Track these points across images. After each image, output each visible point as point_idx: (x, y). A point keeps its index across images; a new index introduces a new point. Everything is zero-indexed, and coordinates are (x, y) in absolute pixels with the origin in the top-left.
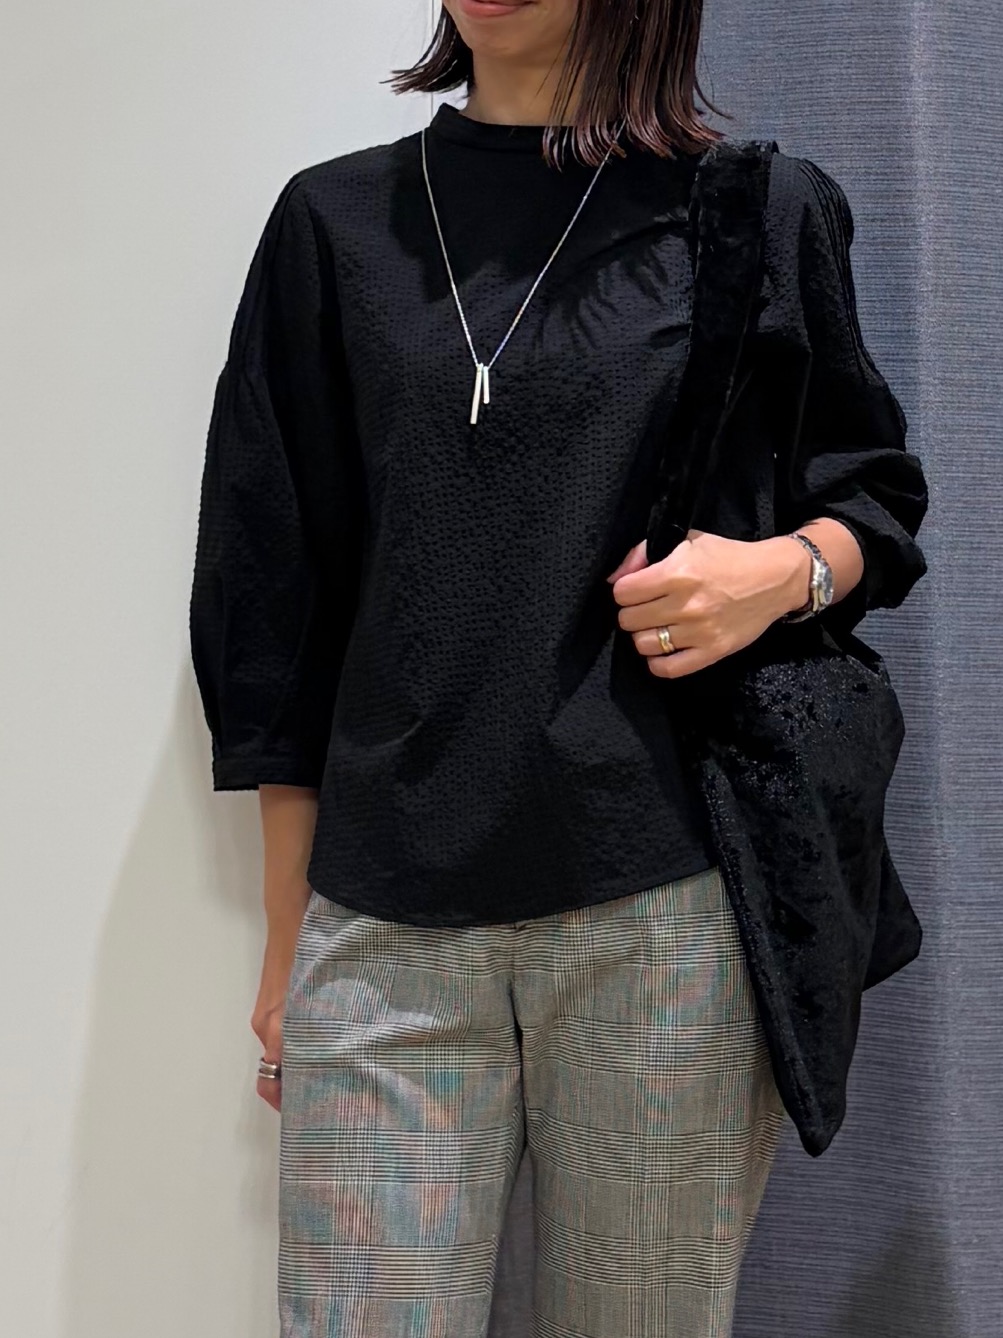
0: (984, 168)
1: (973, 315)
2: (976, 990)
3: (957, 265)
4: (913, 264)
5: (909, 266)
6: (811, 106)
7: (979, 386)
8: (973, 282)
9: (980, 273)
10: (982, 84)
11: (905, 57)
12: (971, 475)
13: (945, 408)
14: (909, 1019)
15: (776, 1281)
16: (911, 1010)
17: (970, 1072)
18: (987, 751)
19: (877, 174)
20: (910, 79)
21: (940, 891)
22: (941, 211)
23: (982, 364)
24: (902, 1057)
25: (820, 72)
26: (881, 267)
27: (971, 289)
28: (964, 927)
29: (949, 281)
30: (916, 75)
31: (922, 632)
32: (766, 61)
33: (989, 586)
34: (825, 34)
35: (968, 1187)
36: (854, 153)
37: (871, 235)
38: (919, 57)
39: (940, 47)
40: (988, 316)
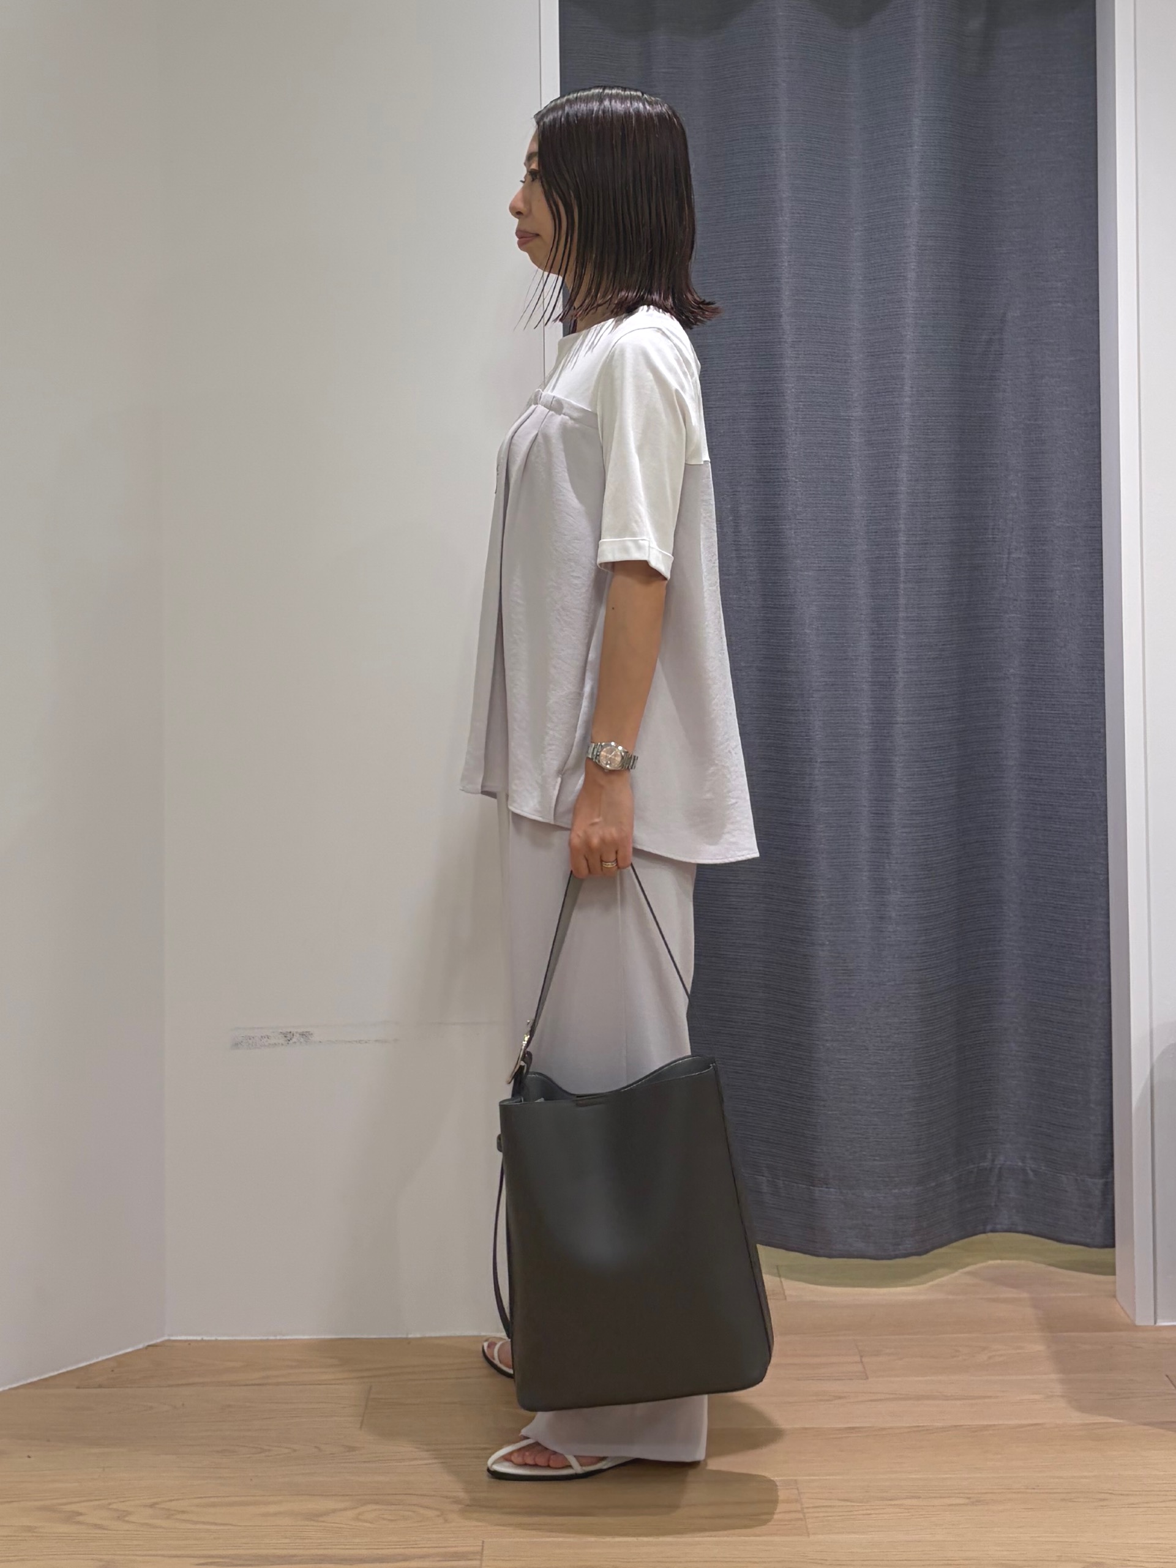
3: (808, 416)
4: (783, 416)
5: (781, 418)
6: (729, 332)
8: (818, 425)
9: (822, 420)
12: (818, 530)
27: (817, 429)
30: (783, 313)
39: (796, 298)
40: (827, 444)
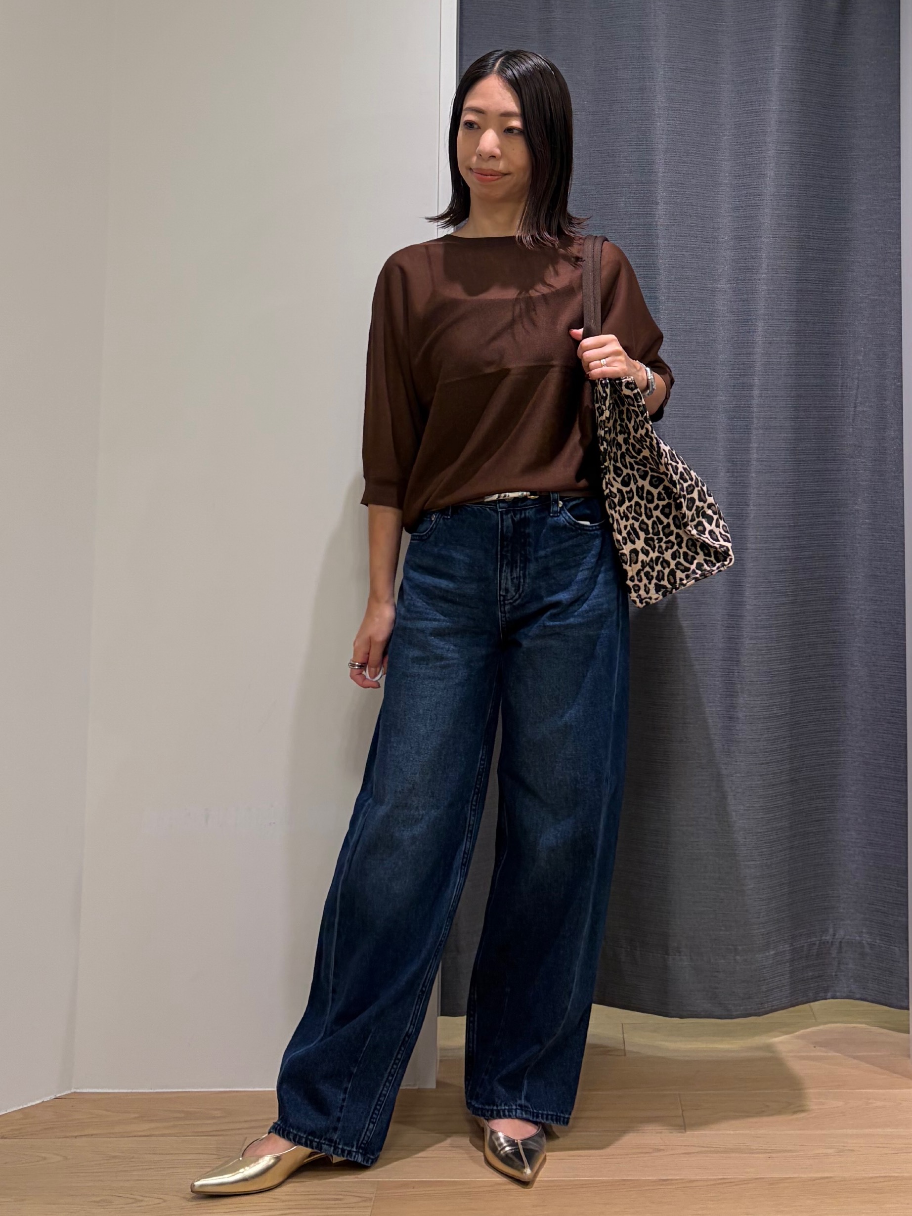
7: (689, 342)
10: (693, 205)
11: (655, 193)
19: (642, 246)
20: (657, 204)
22: (670, 263)
25: (616, 200)
29: (674, 295)
30: (659, 201)
38: (661, 193)
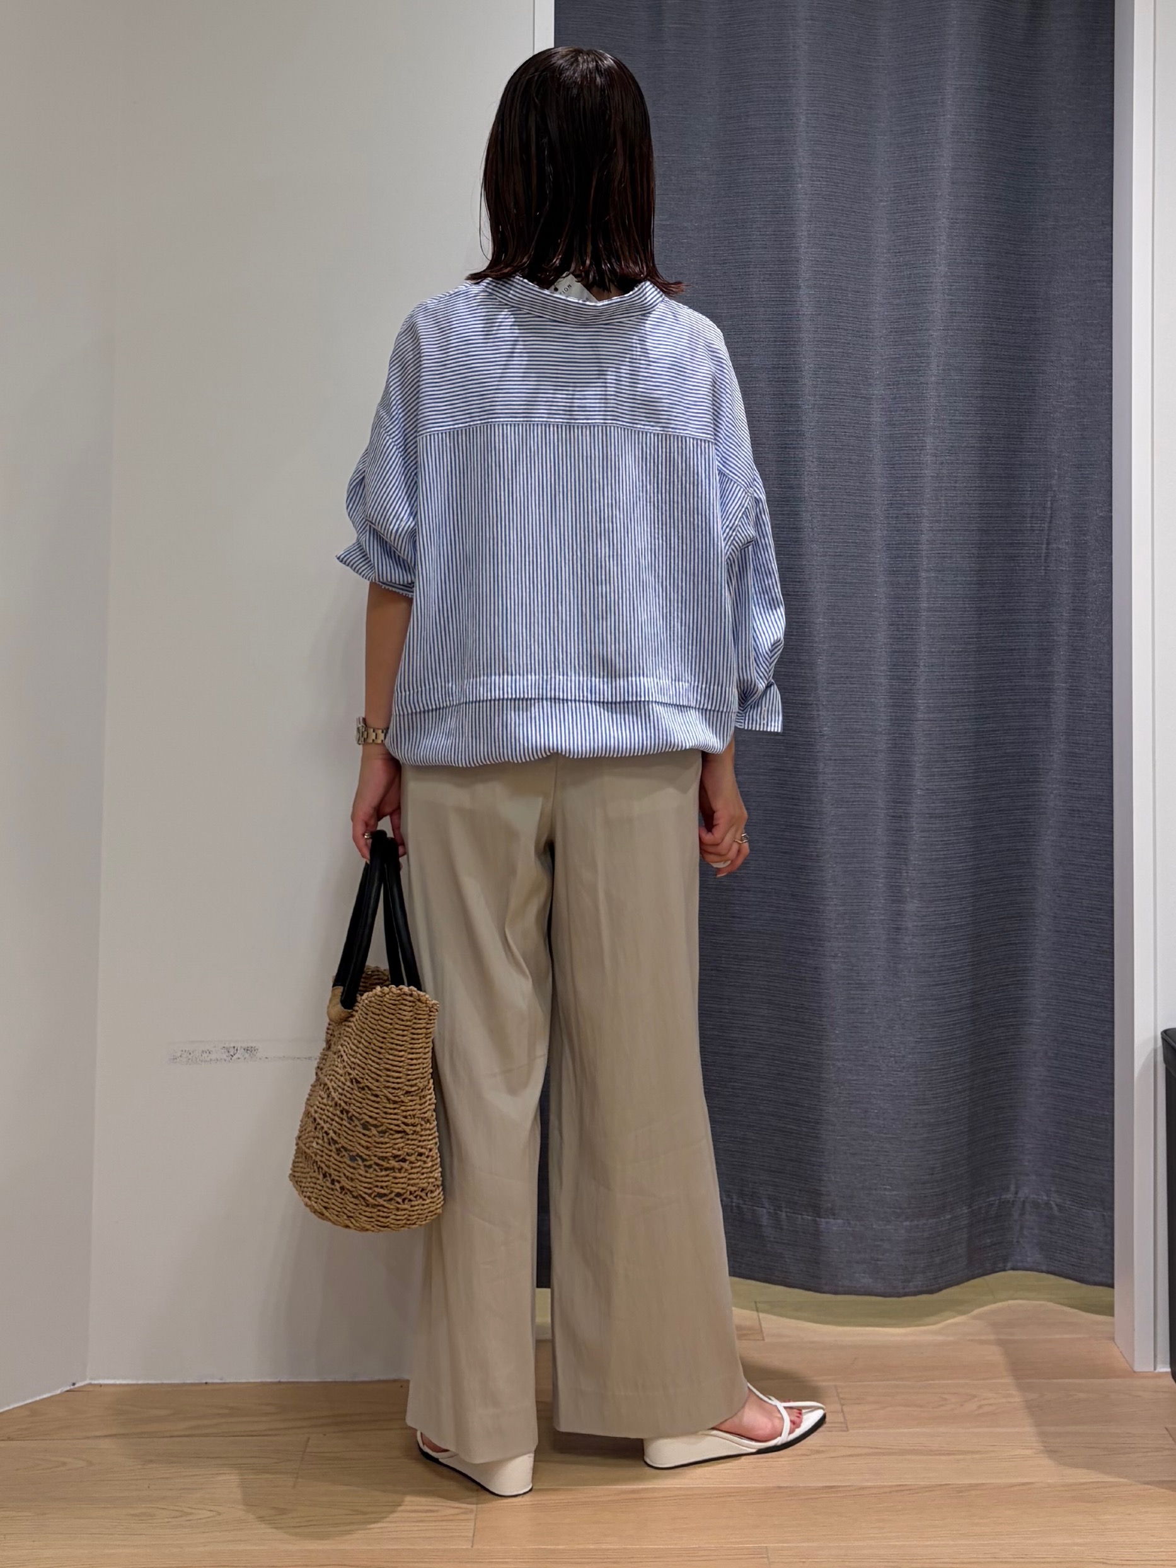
0: (842, 337)
1: (836, 422)
2: (840, 809)
3: (826, 393)
4: (800, 392)
5: (798, 394)
8: (835, 403)
10: (842, 290)
11: (796, 274)
13: (819, 475)
14: (801, 827)
15: (724, 979)
16: (802, 821)
17: (836, 857)
18: (846, 672)
21: (818, 752)
22: (817, 362)
23: (842, 449)
24: (798, 849)
26: (782, 394)
28: (831, 774)
29: (821, 402)
30: (802, 284)
31: (807, 603)
32: (717, 277)
33: (846, 577)
34: (751, 262)
35: (836, 924)
36: (767, 329)
37: (777, 376)
